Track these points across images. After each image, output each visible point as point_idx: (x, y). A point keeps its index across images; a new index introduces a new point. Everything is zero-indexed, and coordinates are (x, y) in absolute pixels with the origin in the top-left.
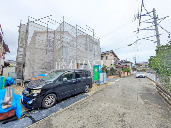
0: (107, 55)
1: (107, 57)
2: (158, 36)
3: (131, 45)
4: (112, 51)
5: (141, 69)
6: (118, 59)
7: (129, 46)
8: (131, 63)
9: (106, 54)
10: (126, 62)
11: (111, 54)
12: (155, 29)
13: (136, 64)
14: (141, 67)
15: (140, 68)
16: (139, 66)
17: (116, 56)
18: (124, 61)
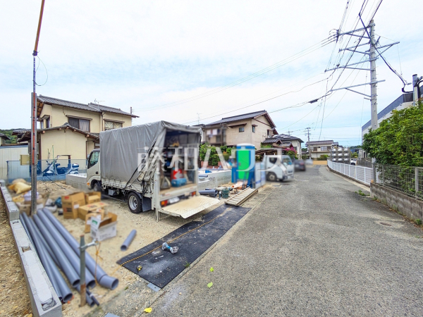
0: (254, 122)
1: (254, 126)
2: (373, 85)
3: (316, 100)
4: (264, 111)
5: (319, 156)
6: (275, 132)
7: (312, 102)
8: (301, 141)
9: (253, 118)
10: (290, 139)
11: (263, 120)
12: (369, 68)
13: (309, 144)
14: (319, 150)
15: (317, 153)
16: (315, 149)
17: (272, 125)
18: (287, 137)
